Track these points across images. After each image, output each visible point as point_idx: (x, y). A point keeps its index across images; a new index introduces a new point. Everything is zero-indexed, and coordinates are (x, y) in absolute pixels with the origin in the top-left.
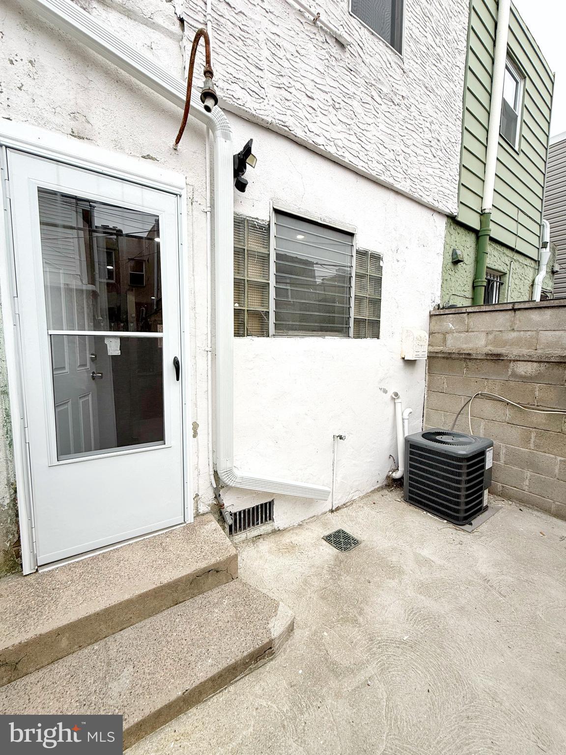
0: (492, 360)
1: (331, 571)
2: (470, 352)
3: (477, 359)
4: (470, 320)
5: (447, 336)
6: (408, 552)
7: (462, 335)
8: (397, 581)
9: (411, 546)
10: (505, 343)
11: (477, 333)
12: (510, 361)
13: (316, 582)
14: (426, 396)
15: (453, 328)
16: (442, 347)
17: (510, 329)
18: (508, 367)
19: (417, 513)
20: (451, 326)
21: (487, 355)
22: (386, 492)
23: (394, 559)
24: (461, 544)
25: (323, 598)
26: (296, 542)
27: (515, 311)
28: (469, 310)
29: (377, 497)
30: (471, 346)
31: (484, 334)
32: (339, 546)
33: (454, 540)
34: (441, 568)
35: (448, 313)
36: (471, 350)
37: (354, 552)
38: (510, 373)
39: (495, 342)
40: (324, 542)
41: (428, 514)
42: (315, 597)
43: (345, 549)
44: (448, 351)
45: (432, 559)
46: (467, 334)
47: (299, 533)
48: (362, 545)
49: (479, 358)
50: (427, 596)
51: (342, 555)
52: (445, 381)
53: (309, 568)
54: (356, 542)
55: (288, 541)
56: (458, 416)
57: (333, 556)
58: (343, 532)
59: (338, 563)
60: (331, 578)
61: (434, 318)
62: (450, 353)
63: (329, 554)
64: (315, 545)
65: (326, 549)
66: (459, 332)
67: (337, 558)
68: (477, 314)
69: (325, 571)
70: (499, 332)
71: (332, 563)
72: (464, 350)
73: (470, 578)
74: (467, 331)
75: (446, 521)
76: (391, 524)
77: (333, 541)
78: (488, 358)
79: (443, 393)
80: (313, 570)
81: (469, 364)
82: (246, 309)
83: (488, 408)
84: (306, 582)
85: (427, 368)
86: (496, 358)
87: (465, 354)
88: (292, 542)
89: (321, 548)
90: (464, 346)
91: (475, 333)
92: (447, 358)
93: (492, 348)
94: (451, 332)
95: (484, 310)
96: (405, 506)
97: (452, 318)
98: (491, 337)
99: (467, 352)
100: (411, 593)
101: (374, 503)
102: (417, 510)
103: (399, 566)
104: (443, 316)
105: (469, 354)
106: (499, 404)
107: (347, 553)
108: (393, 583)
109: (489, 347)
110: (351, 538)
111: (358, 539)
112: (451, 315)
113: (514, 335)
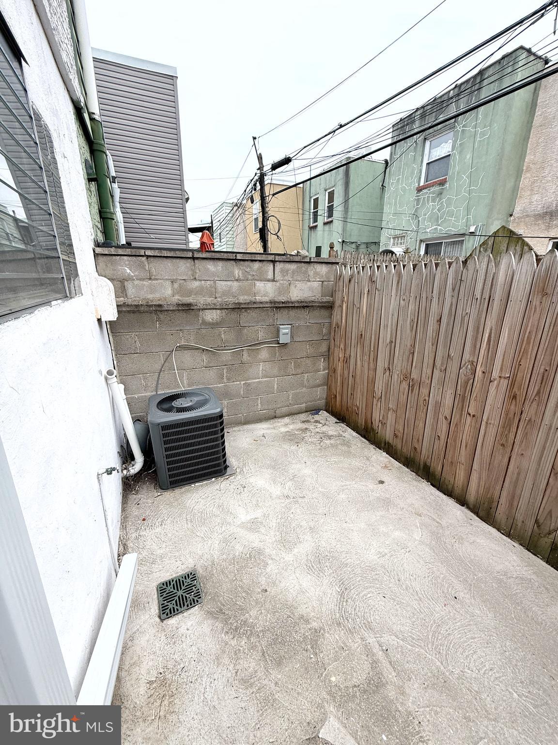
0: (184, 310)
1: (235, 631)
2: (160, 303)
3: (169, 310)
4: (151, 265)
5: (126, 283)
6: (235, 531)
7: (144, 283)
8: (270, 562)
9: (230, 524)
10: (190, 293)
11: (162, 281)
12: (199, 309)
13: (250, 664)
14: (115, 362)
15: (132, 274)
16: (122, 299)
17: (192, 278)
18: (198, 316)
19: (188, 491)
20: (128, 271)
21: (178, 305)
22: (133, 497)
23: (239, 549)
24: (245, 487)
25: (279, 663)
26: (154, 673)
27: (194, 260)
28: (148, 253)
29: (134, 511)
30: (157, 295)
31: (168, 283)
32: (188, 602)
33: (238, 488)
34: (266, 516)
35: (123, 253)
36: (159, 300)
37: (208, 587)
38: (201, 321)
39: (181, 291)
40: (173, 621)
41: (197, 484)
42: (275, 674)
43: (198, 595)
44: (133, 303)
45: (253, 517)
46: (150, 281)
47: (136, 658)
48: (200, 572)
49: (171, 309)
50: (295, 546)
51: (207, 603)
52: (136, 339)
53: (221, 666)
54: (191, 576)
55: (142, 690)
56: (159, 375)
57: (205, 619)
58: (167, 583)
59: (222, 616)
60: (248, 638)
61: (101, 259)
62: (137, 306)
63: (199, 623)
64: (173, 638)
65: (189, 624)
66: (140, 280)
67: (211, 614)
68: (157, 258)
69: (234, 643)
70: (183, 281)
71: (219, 625)
72: (152, 301)
73: (283, 505)
74: (150, 279)
75: (213, 479)
76: (187, 524)
77: (176, 608)
78: (180, 308)
79: (137, 353)
80: (226, 660)
81: (161, 316)
83: (187, 358)
84: (246, 682)
85: (108, 327)
86: (187, 308)
87: (155, 305)
88: (151, 683)
89: (182, 630)
90: (150, 296)
91: (159, 281)
92: (134, 312)
93: (180, 298)
94: (129, 279)
95: (165, 255)
96: (168, 495)
97: (128, 260)
98: (176, 286)
99: (157, 303)
100: (289, 558)
101: (144, 520)
102: (183, 489)
103: (250, 549)
104: (114, 257)
105: (160, 306)
106: (196, 353)
107: (205, 599)
108: (272, 568)
109: (177, 297)
110: (181, 579)
111: (187, 571)
112: (125, 258)
113: (196, 284)
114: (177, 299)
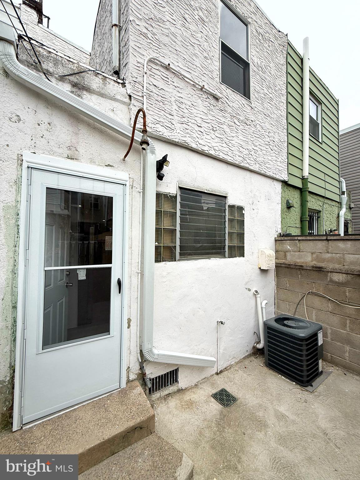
0: (317, 270)
1: (218, 424)
2: (302, 264)
3: (307, 269)
4: (301, 244)
5: (287, 253)
6: (270, 408)
7: (296, 253)
8: (263, 433)
9: (272, 404)
10: (324, 260)
11: (306, 253)
12: (328, 272)
13: (208, 434)
14: (276, 291)
15: (290, 249)
16: (284, 260)
17: (326, 251)
18: (327, 276)
19: (275, 376)
20: (289, 247)
21: (313, 267)
22: (253, 358)
23: (261, 414)
24: (306, 402)
25: (213, 447)
26: (194, 399)
27: (328, 241)
28: (299, 238)
29: (247, 362)
30: (302, 260)
31: (310, 254)
32: (223, 402)
33: (301, 399)
34: (294, 422)
35: (287, 239)
36: (302, 263)
37: (233, 408)
38: (329, 280)
39: (318, 259)
40: (213, 400)
41: (283, 377)
42: (207, 447)
43: (227, 405)
44: (288, 263)
45: (287, 414)
46: (299, 253)
47: (196, 392)
48: (238, 402)
49: (308, 269)
50: (285, 447)
51: (225, 410)
52: (287, 282)
53: (203, 422)
54: (234, 399)
55: (188, 398)
56: (297, 306)
57: (219, 411)
58: (226, 391)
59: (222, 416)
60: (218, 431)
61: (278, 242)
62: (289, 265)
63: (216, 409)
64: (207, 402)
65: (214, 405)
66: (294, 252)
67: (221, 412)
68: (304, 241)
69: (213, 424)
70: (320, 253)
71: (218, 417)
72: (298, 263)
73: (314, 432)
74: (299, 251)
75: (294, 383)
76: (257, 385)
77: (218, 398)
78: (314, 269)
79: (287, 290)
80: (206, 423)
81: (303, 272)
82: (162, 245)
83: (317, 301)
84: (201, 434)
85: (275, 273)
86: (319, 270)
87: (299, 265)
88: (191, 400)
89: (211, 404)
90: (298, 261)
91: (304, 253)
92: (288, 268)
93: (316, 263)
94: (289, 251)
95: (309, 239)
96: (266, 370)
97: (289, 242)
98: (314, 256)
99: (300, 265)
100: (273, 444)
101: (245, 368)
102: (274, 373)
103: (264, 420)
104: (283, 241)
105: (302, 266)
106: (323, 300)
107: (228, 409)
108: (260, 435)
109: (314, 262)
110: (230, 395)
111: (236, 396)
113: (329, 255)
114: (314, 263)
